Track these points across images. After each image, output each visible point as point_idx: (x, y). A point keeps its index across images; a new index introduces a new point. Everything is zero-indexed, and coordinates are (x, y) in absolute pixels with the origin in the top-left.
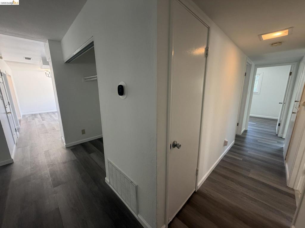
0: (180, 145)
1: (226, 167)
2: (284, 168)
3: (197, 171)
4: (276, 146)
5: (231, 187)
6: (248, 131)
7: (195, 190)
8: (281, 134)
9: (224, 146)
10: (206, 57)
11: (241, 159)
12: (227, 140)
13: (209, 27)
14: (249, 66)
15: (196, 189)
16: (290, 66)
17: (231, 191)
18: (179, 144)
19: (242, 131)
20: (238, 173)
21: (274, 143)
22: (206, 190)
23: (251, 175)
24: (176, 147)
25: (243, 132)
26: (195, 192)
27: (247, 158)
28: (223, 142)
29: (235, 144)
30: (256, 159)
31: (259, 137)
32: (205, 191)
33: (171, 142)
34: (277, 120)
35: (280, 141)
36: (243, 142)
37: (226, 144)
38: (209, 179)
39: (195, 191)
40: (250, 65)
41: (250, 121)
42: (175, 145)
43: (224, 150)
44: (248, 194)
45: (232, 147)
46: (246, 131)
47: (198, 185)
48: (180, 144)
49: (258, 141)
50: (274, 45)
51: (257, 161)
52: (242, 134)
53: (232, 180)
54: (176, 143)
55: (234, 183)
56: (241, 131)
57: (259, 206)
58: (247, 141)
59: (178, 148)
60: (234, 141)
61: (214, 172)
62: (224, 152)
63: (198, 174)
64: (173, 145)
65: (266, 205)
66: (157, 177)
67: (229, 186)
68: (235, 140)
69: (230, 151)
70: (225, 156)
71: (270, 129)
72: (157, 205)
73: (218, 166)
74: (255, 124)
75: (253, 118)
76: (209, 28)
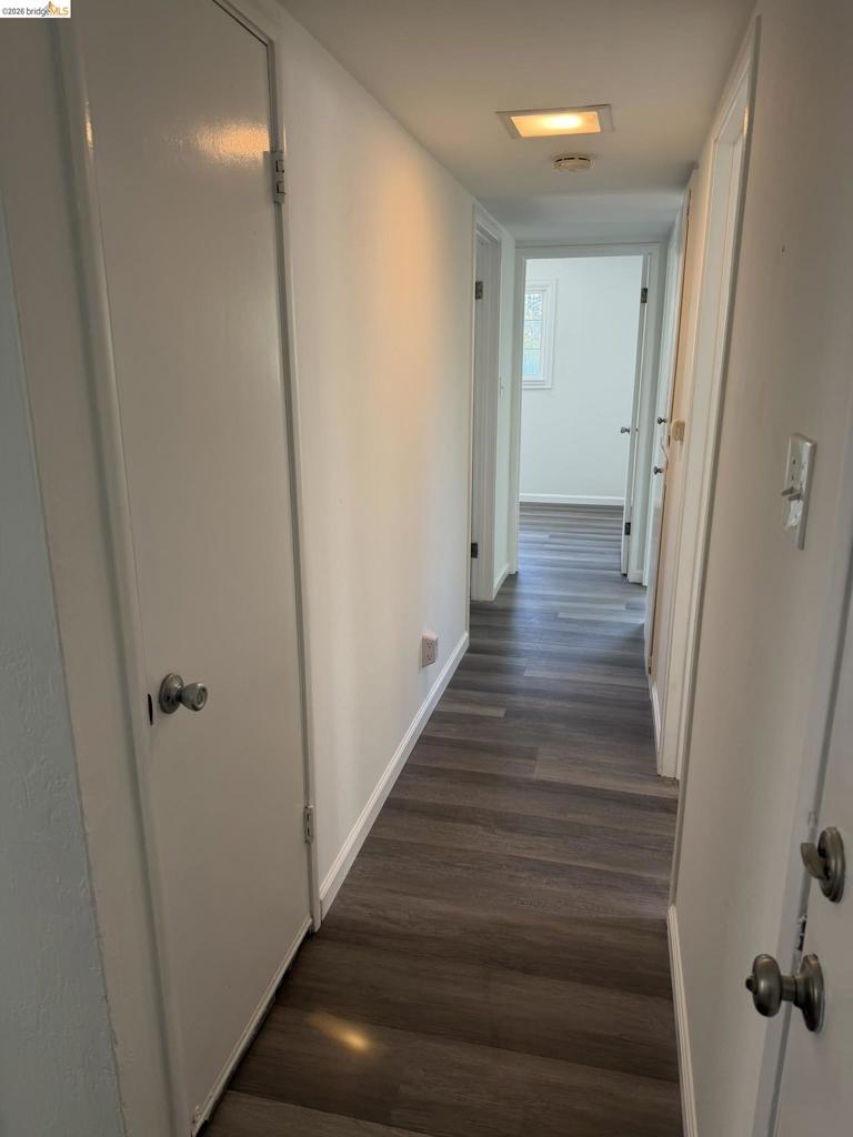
0: (204, 690)
1: (440, 764)
2: (647, 707)
3: (308, 817)
4: (623, 625)
5: (469, 847)
6: (521, 578)
7: (311, 921)
8: (638, 569)
9: (423, 666)
10: (278, 204)
11: (501, 713)
12: (432, 636)
13: (271, 42)
14: (488, 248)
15: (312, 917)
16: (639, 260)
17: (468, 868)
18: (194, 686)
19: (498, 580)
20: (494, 777)
21: (614, 612)
22: (363, 905)
23: (540, 773)
24: (181, 705)
25: (503, 586)
26: (310, 935)
27: (522, 701)
28: (417, 647)
29: (472, 649)
30: (557, 696)
31: (560, 599)
32: (358, 908)
33: (147, 682)
34: (621, 508)
35: (634, 599)
36: (505, 631)
37: (429, 652)
38: (373, 846)
39: (312, 925)
40: (493, 240)
41: (524, 527)
42: (171, 698)
43: (427, 691)
44: (532, 855)
45: (464, 666)
46: (512, 579)
47: (322, 896)
48: (200, 685)
49: (560, 616)
50: (563, 163)
51: (560, 703)
52: (499, 593)
53: (470, 817)
54: (177, 685)
55: (480, 828)
56: (493, 583)
57: (574, 884)
58: (519, 623)
59: (195, 709)
60: (466, 634)
61: (392, 806)
62: (425, 696)
63: (312, 837)
64: (160, 701)
65: (595, 870)
66: (92, 893)
67: (459, 850)
68: (473, 628)
69: (456, 685)
70: (436, 717)
71: (603, 553)
72: (114, 1055)
73: (410, 770)
74: (544, 536)
75: (535, 512)
76: (269, 46)
